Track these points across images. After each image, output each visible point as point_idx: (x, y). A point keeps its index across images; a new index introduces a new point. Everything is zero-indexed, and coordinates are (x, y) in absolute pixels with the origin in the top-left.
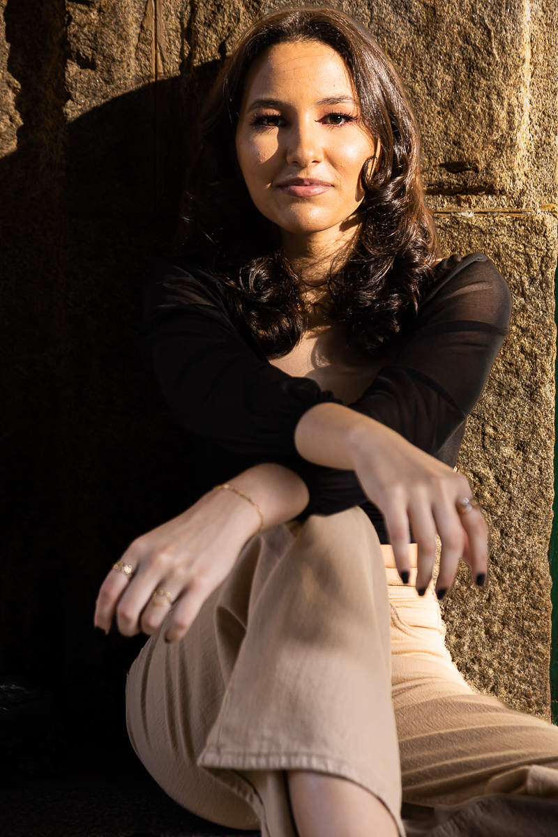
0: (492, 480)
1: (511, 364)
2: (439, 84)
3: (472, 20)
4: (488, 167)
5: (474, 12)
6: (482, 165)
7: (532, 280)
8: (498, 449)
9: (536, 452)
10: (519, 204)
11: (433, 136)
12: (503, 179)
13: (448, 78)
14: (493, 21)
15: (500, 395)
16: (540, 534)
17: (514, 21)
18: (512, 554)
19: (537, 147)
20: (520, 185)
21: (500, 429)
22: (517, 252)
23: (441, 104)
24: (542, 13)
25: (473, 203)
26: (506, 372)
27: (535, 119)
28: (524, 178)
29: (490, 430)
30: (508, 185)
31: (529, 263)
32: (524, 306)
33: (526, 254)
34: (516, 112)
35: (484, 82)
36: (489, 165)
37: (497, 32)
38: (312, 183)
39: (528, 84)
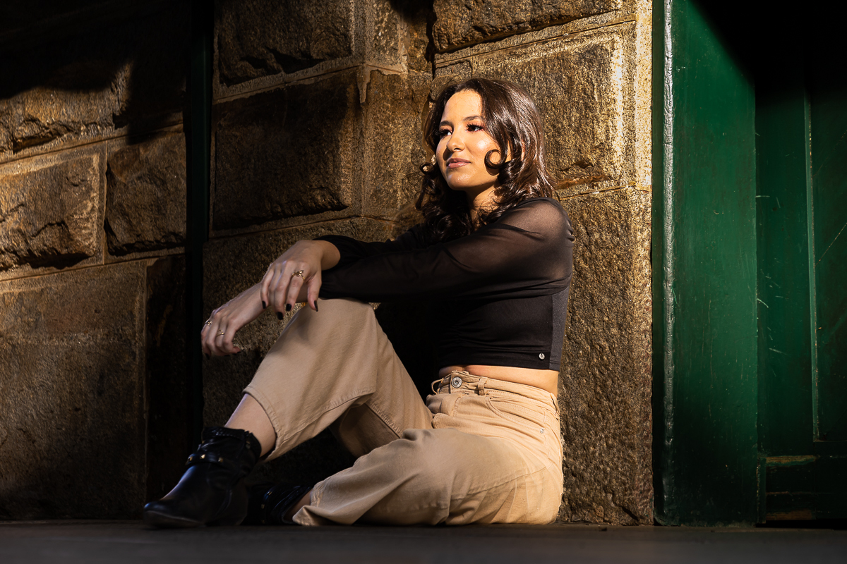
0: (607, 349)
1: (614, 278)
2: (573, 119)
3: (587, 81)
4: (598, 163)
5: (588, 77)
6: (594, 162)
7: (622, 225)
8: (609, 330)
9: (625, 330)
10: (619, 184)
11: (570, 148)
12: (607, 169)
13: (578, 115)
14: (597, 80)
15: (610, 297)
16: (630, 381)
17: (607, 78)
18: (616, 394)
19: (626, 150)
20: (618, 172)
21: (610, 317)
22: (615, 211)
23: (574, 130)
24: (627, 73)
25: (599, 186)
26: (613, 282)
27: (625, 133)
28: (620, 168)
29: (606, 319)
30: (612, 174)
31: (620, 216)
32: (618, 242)
33: (619, 212)
34: (610, 130)
35: (591, 114)
36: (598, 161)
37: (599, 86)
38: (458, 161)
39: (621, 114)
